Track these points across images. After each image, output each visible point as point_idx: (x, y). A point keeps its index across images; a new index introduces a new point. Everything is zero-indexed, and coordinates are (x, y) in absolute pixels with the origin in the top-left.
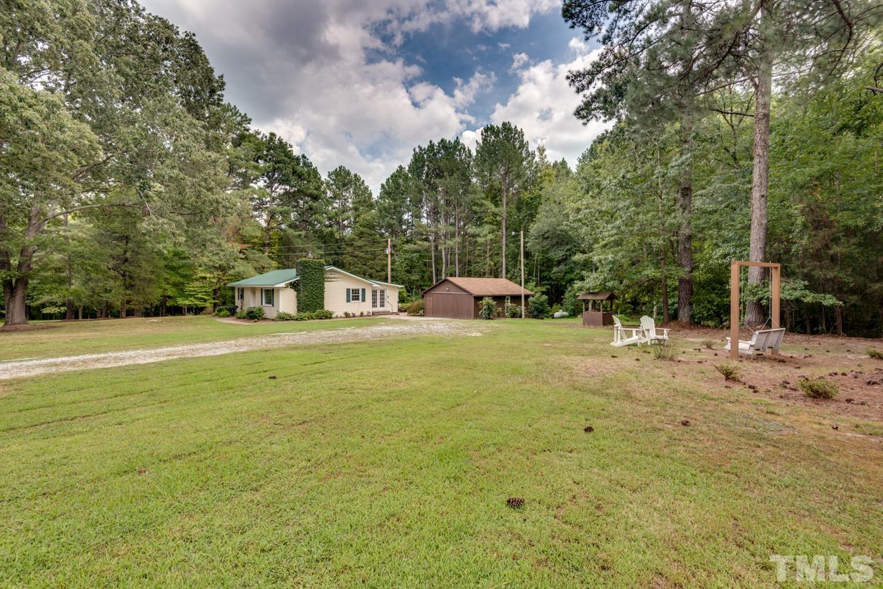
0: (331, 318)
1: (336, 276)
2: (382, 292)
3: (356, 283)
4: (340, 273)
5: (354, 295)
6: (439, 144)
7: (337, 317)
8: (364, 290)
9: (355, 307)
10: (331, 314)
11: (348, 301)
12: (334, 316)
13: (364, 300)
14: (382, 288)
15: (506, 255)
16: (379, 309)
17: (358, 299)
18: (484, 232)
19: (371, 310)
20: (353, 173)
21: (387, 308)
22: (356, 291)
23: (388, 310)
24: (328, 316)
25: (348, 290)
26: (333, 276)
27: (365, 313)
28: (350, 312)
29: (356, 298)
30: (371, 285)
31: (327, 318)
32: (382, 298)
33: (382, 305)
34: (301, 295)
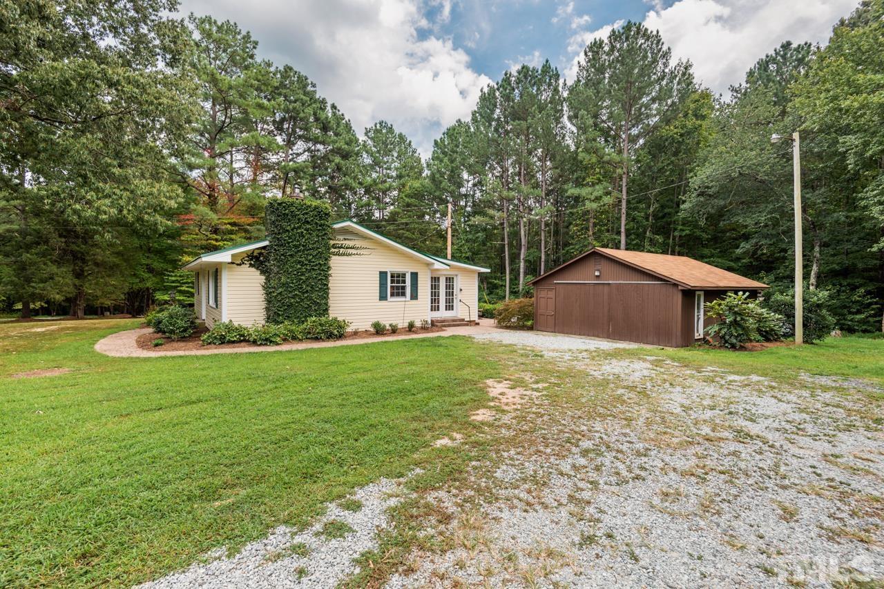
0: (341, 336)
1: (358, 243)
2: (450, 280)
3: (399, 260)
4: (365, 237)
5: (394, 286)
6: (519, 72)
7: (356, 334)
8: (415, 276)
9: (398, 312)
10: (341, 326)
11: (383, 297)
12: (349, 330)
13: (414, 296)
14: (450, 273)
15: (627, 230)
16: (443, 314)
17: (403, 294)
18: (596, 194)
19: (430, 316)
20: (397, 131)
21: (460, 312)
22: (398, 278)
23: (460, 316)
24: (336, 332)
25: (383, 275)
26: (347, 243)
27: (418, 324)
28: (386, 323)
29: (399, 292)
30: (429, 265)
31: (330, 336)
32: (450, 294)
33: (449, 307)
34: (273, 283)
